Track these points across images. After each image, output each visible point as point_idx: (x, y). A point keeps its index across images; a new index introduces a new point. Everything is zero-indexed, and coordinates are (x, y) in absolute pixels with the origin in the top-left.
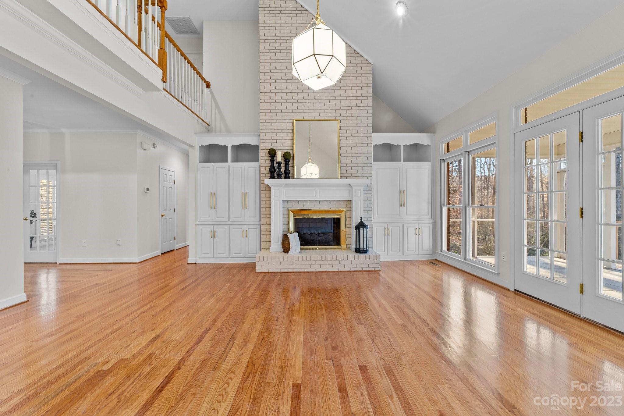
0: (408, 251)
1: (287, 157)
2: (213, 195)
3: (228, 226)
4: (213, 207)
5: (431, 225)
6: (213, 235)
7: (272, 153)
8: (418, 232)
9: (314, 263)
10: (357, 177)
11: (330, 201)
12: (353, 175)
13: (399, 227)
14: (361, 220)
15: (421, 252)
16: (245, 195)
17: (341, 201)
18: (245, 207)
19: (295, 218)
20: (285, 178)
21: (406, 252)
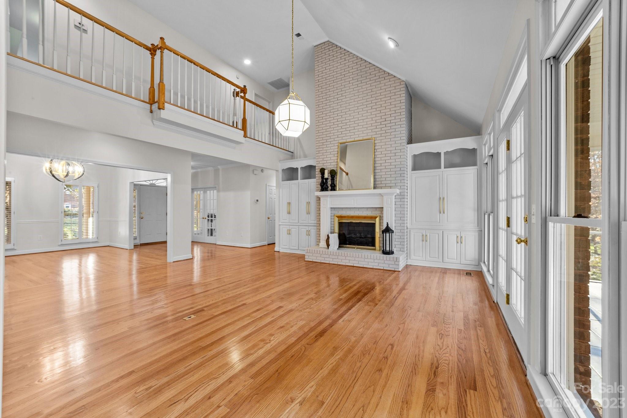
0: (448, 258)
1: (333, 173)
2: (289, 204)
3: (298, 226)
4: (289, 213)
5: (477, 234)
6: (289, 233)
7: (322, 171)
8: (460, 240)
9: (344, 258)
10: (391, 187)
11: (367, 208)
12: (387, 185)
13: (438, 234)
14: (388, 225)
15: (463, 261)
16: (308, 203)
17: (376, 208)
18: (308, 213)
19: (340, 222)
20: (331, 190)
21: (446, 259)
